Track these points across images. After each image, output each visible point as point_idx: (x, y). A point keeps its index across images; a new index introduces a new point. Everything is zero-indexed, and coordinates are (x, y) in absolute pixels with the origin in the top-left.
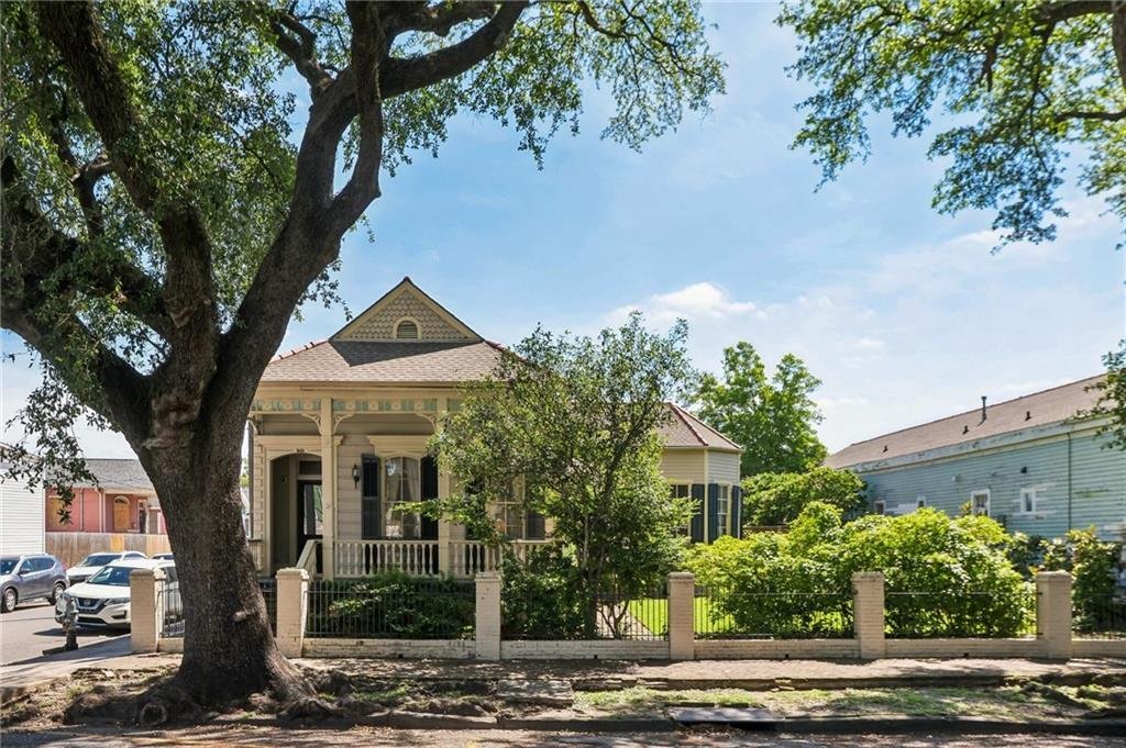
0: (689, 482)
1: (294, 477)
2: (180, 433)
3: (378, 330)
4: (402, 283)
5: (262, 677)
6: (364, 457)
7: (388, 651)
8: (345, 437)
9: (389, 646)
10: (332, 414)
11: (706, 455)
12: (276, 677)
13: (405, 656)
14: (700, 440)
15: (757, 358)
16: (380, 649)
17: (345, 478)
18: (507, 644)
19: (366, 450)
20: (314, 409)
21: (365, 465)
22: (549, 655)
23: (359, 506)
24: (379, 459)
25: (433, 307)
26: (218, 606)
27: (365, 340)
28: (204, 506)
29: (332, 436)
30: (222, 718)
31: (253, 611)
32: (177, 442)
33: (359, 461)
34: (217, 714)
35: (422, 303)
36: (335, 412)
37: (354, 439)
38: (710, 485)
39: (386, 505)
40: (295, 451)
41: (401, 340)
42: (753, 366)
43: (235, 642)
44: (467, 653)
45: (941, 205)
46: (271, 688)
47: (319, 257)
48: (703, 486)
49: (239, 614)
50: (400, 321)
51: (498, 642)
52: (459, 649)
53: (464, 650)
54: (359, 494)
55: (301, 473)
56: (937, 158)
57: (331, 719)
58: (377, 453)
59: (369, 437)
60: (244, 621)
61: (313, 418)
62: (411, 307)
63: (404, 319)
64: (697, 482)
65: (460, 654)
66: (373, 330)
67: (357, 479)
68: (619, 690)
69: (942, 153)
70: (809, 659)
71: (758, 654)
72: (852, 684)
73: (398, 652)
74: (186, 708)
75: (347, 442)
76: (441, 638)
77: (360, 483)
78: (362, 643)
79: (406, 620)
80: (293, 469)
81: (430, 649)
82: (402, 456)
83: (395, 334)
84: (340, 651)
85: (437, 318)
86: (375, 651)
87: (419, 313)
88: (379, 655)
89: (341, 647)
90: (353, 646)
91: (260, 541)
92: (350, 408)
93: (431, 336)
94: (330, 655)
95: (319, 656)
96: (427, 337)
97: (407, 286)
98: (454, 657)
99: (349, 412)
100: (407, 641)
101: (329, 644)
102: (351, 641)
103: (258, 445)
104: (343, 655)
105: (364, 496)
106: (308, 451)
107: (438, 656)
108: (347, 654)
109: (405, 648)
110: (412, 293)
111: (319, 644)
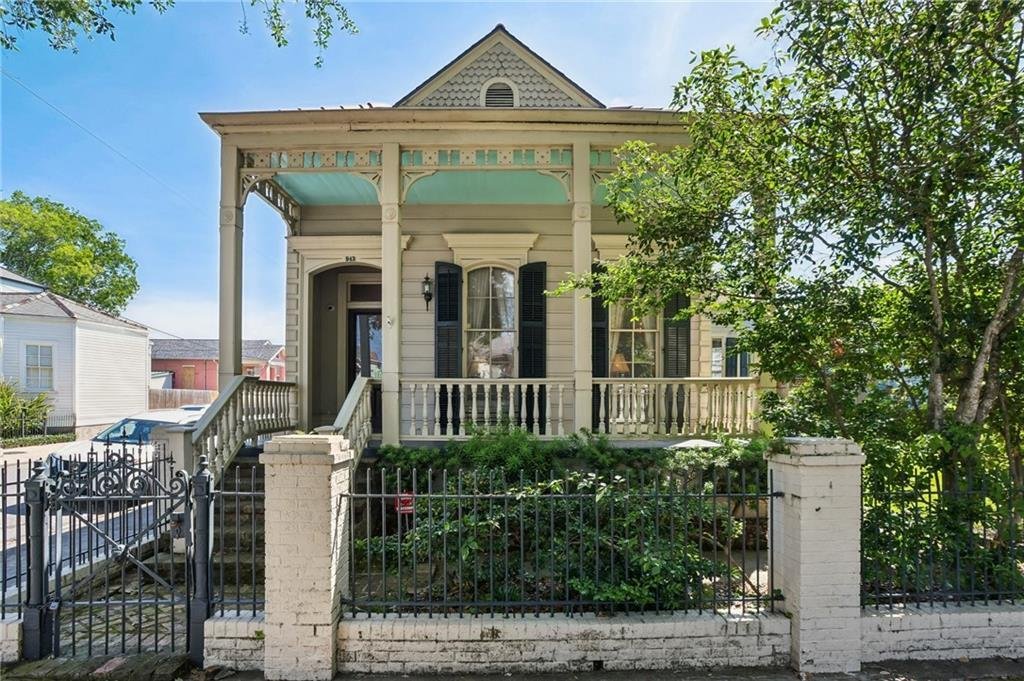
1: (343, 304)
3: (460, 95)
4: (493, 32)
6: (439, 265)
7: (565, 656)
8: (413, 240)
9: (568, 639)
10: (400, 171)
13: (610, 663)
17: (412, 296)
19: (444, 257)
20: (369, 164)
21: (439, 276)
22: (969, 647)
23: (430, 335)
24: (459, 268)
25: (535, 65)
33: (432, 273)
35: (520, 60)
36: (405, 168)
37: (424, 242)
39: (470, 333)
40: (344, 260)
44: (767, 650)
50: (490, 82)
52: (748, 642)
53: (760, 644)
54: (430, 318)
55: (353, 300)
58: (457, 262)
59: (447, 237)
62: (505, 65)
63: (495, 80)
65: (752, 652)
66: (453, 96)
67: (428, 297)
73: (592, 657)
75: (415, 246)
77: (432, 303)
78: (495, 633)
80: (343, 294)
81: (676, 643)
82: (491, 266)
83: (482, 101)
84: (438, 656)
85: (540, 80)
86: (527, 655)
87: (516, 72)
88: (539, 666)
89: (439, 646)
90: (472, 641)
91: (293, 385)
92: (431, 162)
93: (531, 103)
94: (409, 667)
95: (382, 670)
96: (527, 105)
97: (500, 37)
98: (735, 661)
99: (427, 168)
100: (617, 627)
101: (408, 637)
102: (463, 628)
103: (293, 251)
104: (446, 665)
105: (439, 320)
106: (360, 259)
107: (693, 663)
108: (455, 663)
109: (611, 644)
110: (507, 46)
111: (379, 638)
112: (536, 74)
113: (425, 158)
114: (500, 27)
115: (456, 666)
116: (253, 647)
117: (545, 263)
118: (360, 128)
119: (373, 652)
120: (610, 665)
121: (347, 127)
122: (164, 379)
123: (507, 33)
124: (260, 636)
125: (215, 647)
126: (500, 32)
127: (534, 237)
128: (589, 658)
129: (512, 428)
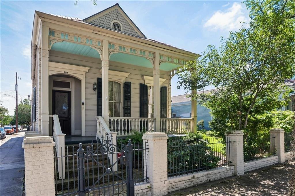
1: (51, 88)
4: (115, 5)
6: (99, 79)
7: (205, 179)
9: (205, 176)
16: (201, 179)
20: (98, 45)
21: (99, 83)
25: (127, 19)
33: (96, 81)
35: (123, 17)
40: (63, 73)
44: (232, 173)
50: (114, 21)
52: (229, 171)
54: (96, 96)
61: (98, 50)
62: (118, 17)
67: (95, 89)
75: (91, 71)
78: (194, 177)
81: (220, 173)
82: (114, 81)
83: (111, 27)
84: (184, 185)
85: (128, 24)
86: (199, 180)
87: (122, 20)
88: (201, 183)
89: (184, 182)
90: (190, 179)
92: (117, 49)
93: (126, 31)
94: (179, 188)
95: (174, 190)
96: (125, 32)
97: (117, 7)
98: (228, 176)
99: (116, 50)
100: (212, 172)
101: (179, 181)
102: (189, 176)
104: (186, 186)
105: (99, 97)
106: (70, 73)
107: (223, 177)
108: (187, 185)
109: (211, 175)
110: (119, 11)
111: (174, 182)
112: (127, 22)
113: (115, 47)
114: (117, 4)
115: (188, 186)
116: (147, 191)
117: (131, 82)
118: (96, 33)
119: (172, 186)
120: (211, 180)
121: (92, 31)
123: (120, 7)
125: (138, 193)
126: (117, 6)
127: (128, 74)
128: (208, 179)
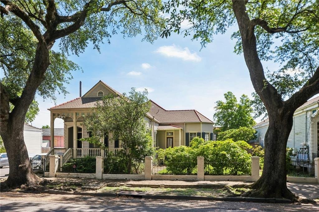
0: (196, 132)
2: (4, 123)
3: (94, 94)
5: (25, 181)
7: (75, 176)
9: (76, 175)
10: (76, 116)
11: (201, 125)
12: (28, 181)
13: (79, 177)
14: (200, 120)
15: (234, 96)
16: (74, 175)
17: (85, 132)
18: (104, 175)
20: (72, 115)
25: (107, 88)
26: (15, 163)
27: (90, 97)
28: (11, 140)
29: (76, 122)
30: (12, 190)
31: (24, 165)
32: (3, 125)
34: (11, 189)
35: (104, 87)
36: (77, 116)
38: (202, 133)
41: (99, 97)
42: (233, 98)
43: (19, 172)
45: (237, 52)
46: (27, 183)
47: (39, 80)
48: (200, 133)
49: (20, 165)
50: (99, 91)
51: (101, 174)
52: (92, 176)
56: (234, 39)
57: (36, 191)
60: (21, 167)
61: (72, 117)
62: (102, 88)
63: (100, 91)
64: (199, 132)
65: (93, 177)
66: (92, 94)
68: (119, 187)
69: (235, 37)
70: (183, 181)
71: (169, 179)
72: (181, 187)
74: (5, 187)
76: (88, 173)
77: (89, 134)
79: (81, 168)
83: (98, 95)
85: (108, 91)
91: (65, 149)
92: (80, 115)
97: (100, 83)
103: (65, 125)
110: (102, 84)
111: (59, 174)
114: (100, 81)
122: (47, 143)
124: (49, 174)
129: (90, 156)
